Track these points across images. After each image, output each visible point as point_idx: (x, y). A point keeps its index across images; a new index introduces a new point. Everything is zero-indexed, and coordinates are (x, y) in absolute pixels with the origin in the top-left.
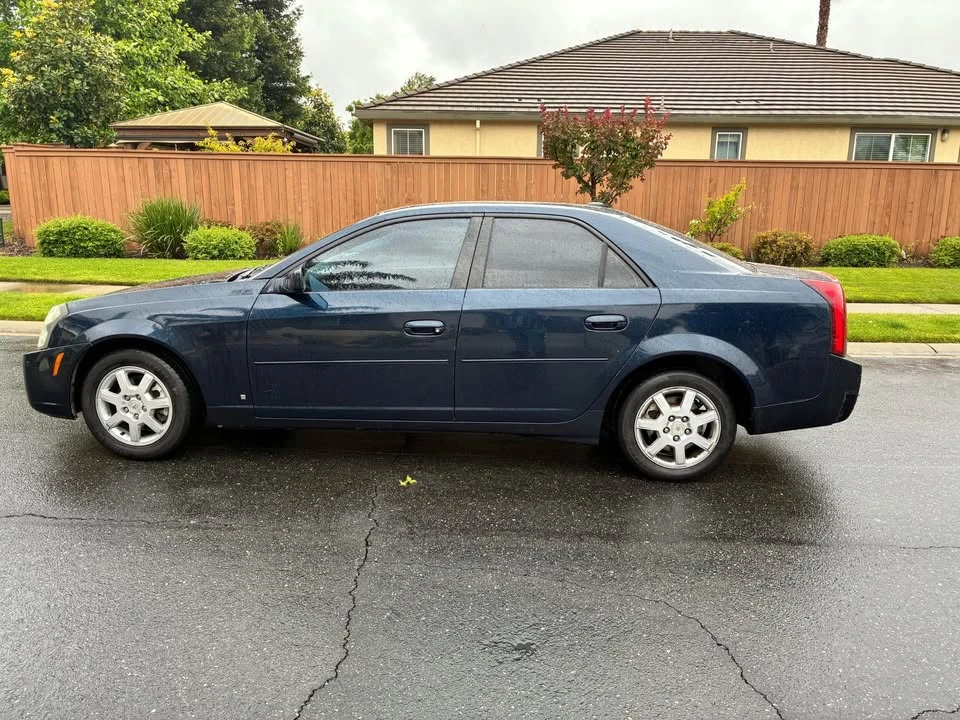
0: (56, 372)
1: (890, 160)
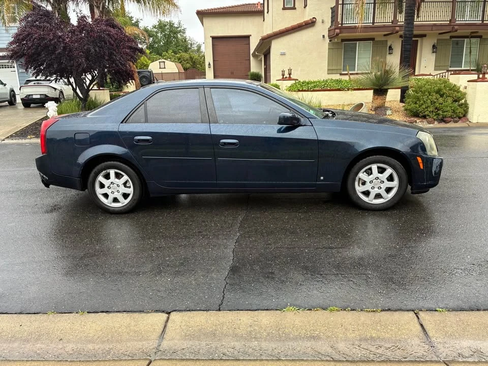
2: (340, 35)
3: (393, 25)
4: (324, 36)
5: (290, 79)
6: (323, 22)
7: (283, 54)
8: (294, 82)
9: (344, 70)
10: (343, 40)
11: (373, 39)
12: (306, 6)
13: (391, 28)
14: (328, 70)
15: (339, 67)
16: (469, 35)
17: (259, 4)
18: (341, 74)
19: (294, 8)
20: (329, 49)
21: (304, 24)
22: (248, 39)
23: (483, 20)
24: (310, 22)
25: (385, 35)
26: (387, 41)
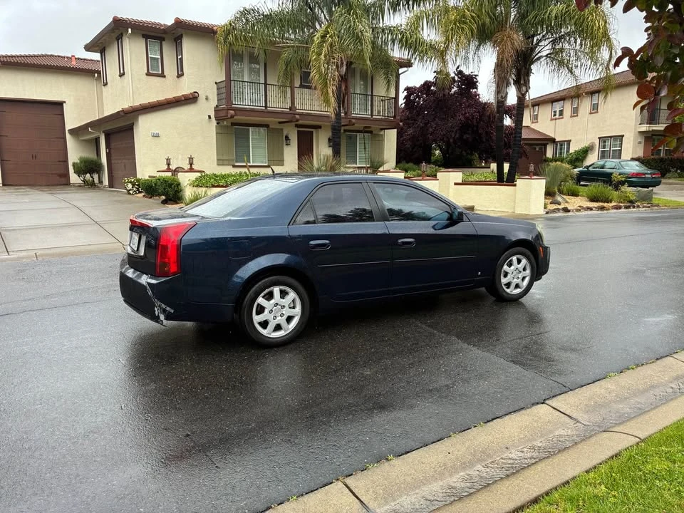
2: (235, 117)
3: (291, 112)
4: (210, 117)
5: (191, 170)
6: (207, 99)
7: (156, 136)
8: (199, 174)
9: (237, 162)
10: (233, 124)
11: (267, 126)
12: (183, 75)
13: (290, 115)
14: (218, 160)
15: (230, 158)
16: (362, 129)
17: (73, 59)
18: (234, 166)
19: (162, 75)
20: (217, 133)
21: (183, 99)
22: (59, 107)
23: (372, 115)
24: (191, 96)
25: (280, 123)
26: (282, 129)
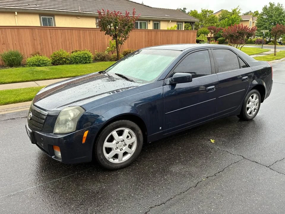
0: (84, 141)
1: (139, 28)
